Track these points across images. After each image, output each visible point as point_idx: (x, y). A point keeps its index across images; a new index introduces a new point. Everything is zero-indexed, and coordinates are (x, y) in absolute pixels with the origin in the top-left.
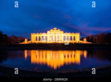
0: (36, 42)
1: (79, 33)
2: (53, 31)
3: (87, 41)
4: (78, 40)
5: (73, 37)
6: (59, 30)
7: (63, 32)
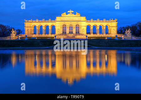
0: (34, 36)
1: (116, 20)
2: (67, 15)
4: (113, 33)
6: (77, 14)
7: (85, 17)
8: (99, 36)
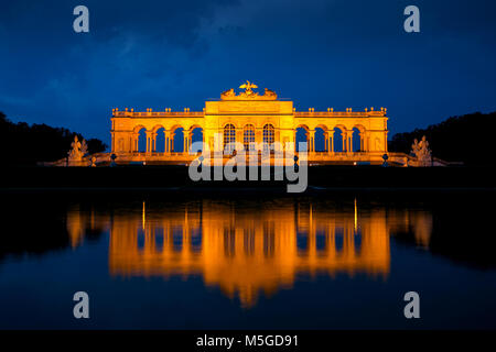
0: (138, 158)
1: (383, 110)
2: (239, 98)
3: (433, 155)
4: (376, 149)
5: (350, 134)
6: (268, 93)
7: (291, 103)
8: (334, 159)
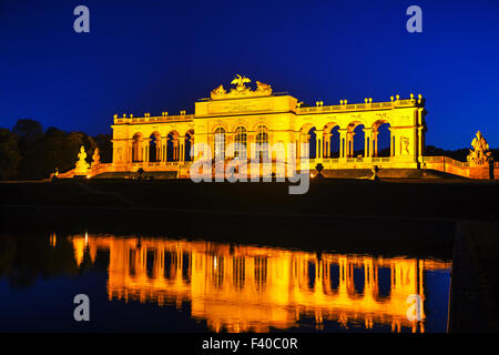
2: (229, 96)
6: (261, 87)
8: (345, 167)
